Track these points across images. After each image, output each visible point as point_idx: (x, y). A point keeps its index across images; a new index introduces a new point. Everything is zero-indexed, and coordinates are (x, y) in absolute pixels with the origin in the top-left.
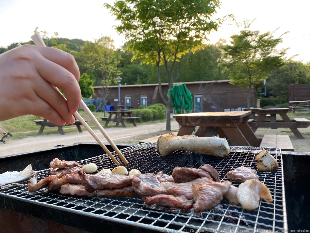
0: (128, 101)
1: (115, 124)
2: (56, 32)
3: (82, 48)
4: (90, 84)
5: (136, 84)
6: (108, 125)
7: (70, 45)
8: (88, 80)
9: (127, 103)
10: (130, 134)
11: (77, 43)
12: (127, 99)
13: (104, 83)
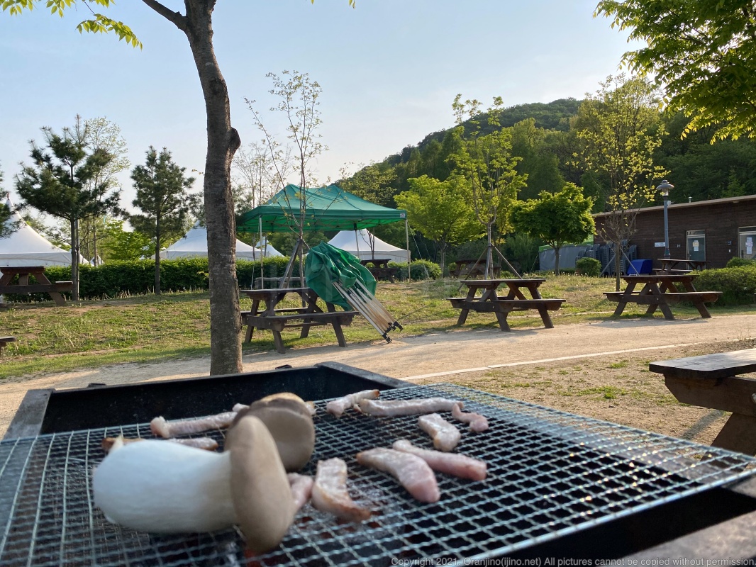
0: (696, 245)
1: (642, 310)
2: (497, 97)
3: (574, 119)
4: (583, 207)
5: (725, 196)
6: (625, 312)
7: (546, 118)
8: (579, 198)
9: (692, 252)
10: (681, 339)
11: (561, 111)
12: (693, 240)
13: (614, 202)
